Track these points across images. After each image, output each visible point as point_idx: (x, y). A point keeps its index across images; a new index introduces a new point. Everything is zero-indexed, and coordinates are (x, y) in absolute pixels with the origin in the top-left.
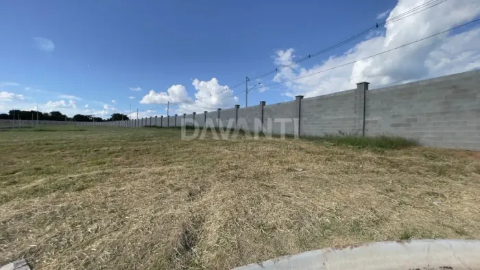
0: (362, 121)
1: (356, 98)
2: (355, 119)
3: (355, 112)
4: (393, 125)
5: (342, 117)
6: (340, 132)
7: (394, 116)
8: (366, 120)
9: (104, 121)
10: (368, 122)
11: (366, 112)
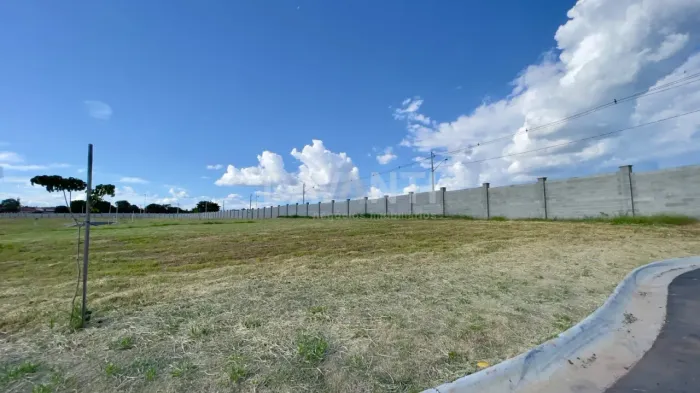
0: (630, 203)
1: (619, 180)
2: (621, 200)
3: (620, 194)
4: (667, 205)
5: (603, 198)
6: (603, 213)
7: (668, 197)
8: (635, 200)
9: (186, 212)
10: (637, 202)
11: (634, 192)
